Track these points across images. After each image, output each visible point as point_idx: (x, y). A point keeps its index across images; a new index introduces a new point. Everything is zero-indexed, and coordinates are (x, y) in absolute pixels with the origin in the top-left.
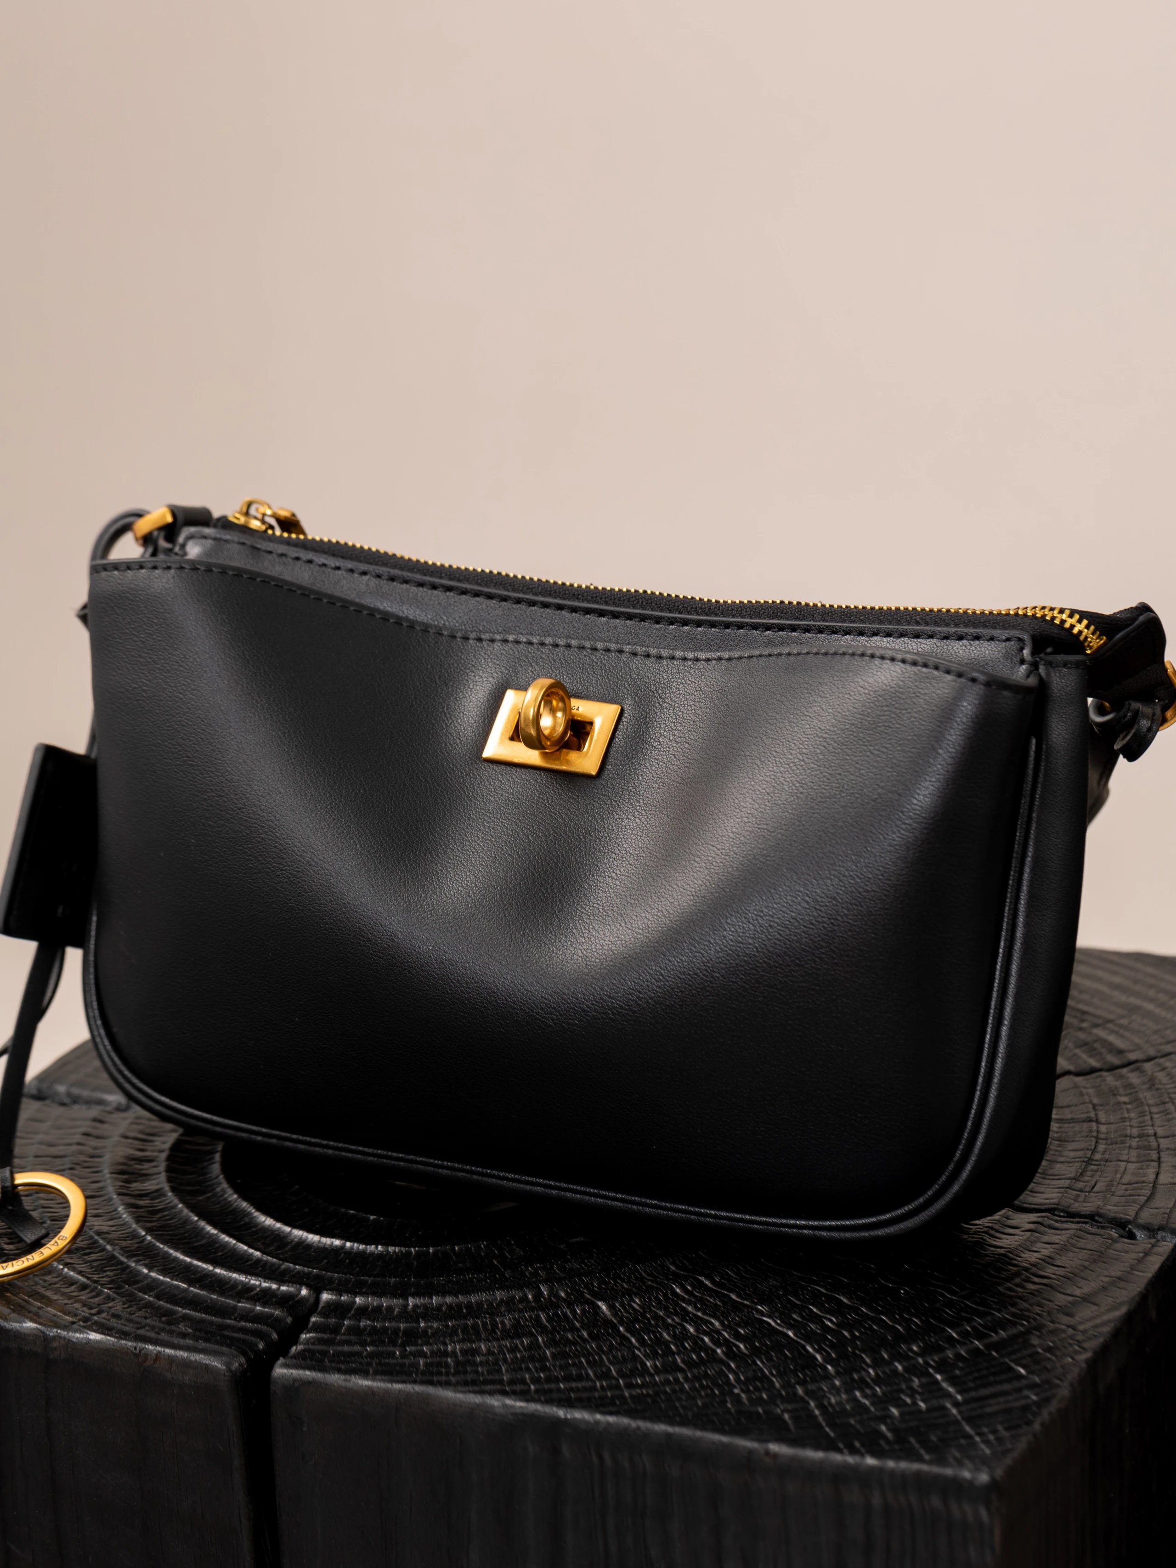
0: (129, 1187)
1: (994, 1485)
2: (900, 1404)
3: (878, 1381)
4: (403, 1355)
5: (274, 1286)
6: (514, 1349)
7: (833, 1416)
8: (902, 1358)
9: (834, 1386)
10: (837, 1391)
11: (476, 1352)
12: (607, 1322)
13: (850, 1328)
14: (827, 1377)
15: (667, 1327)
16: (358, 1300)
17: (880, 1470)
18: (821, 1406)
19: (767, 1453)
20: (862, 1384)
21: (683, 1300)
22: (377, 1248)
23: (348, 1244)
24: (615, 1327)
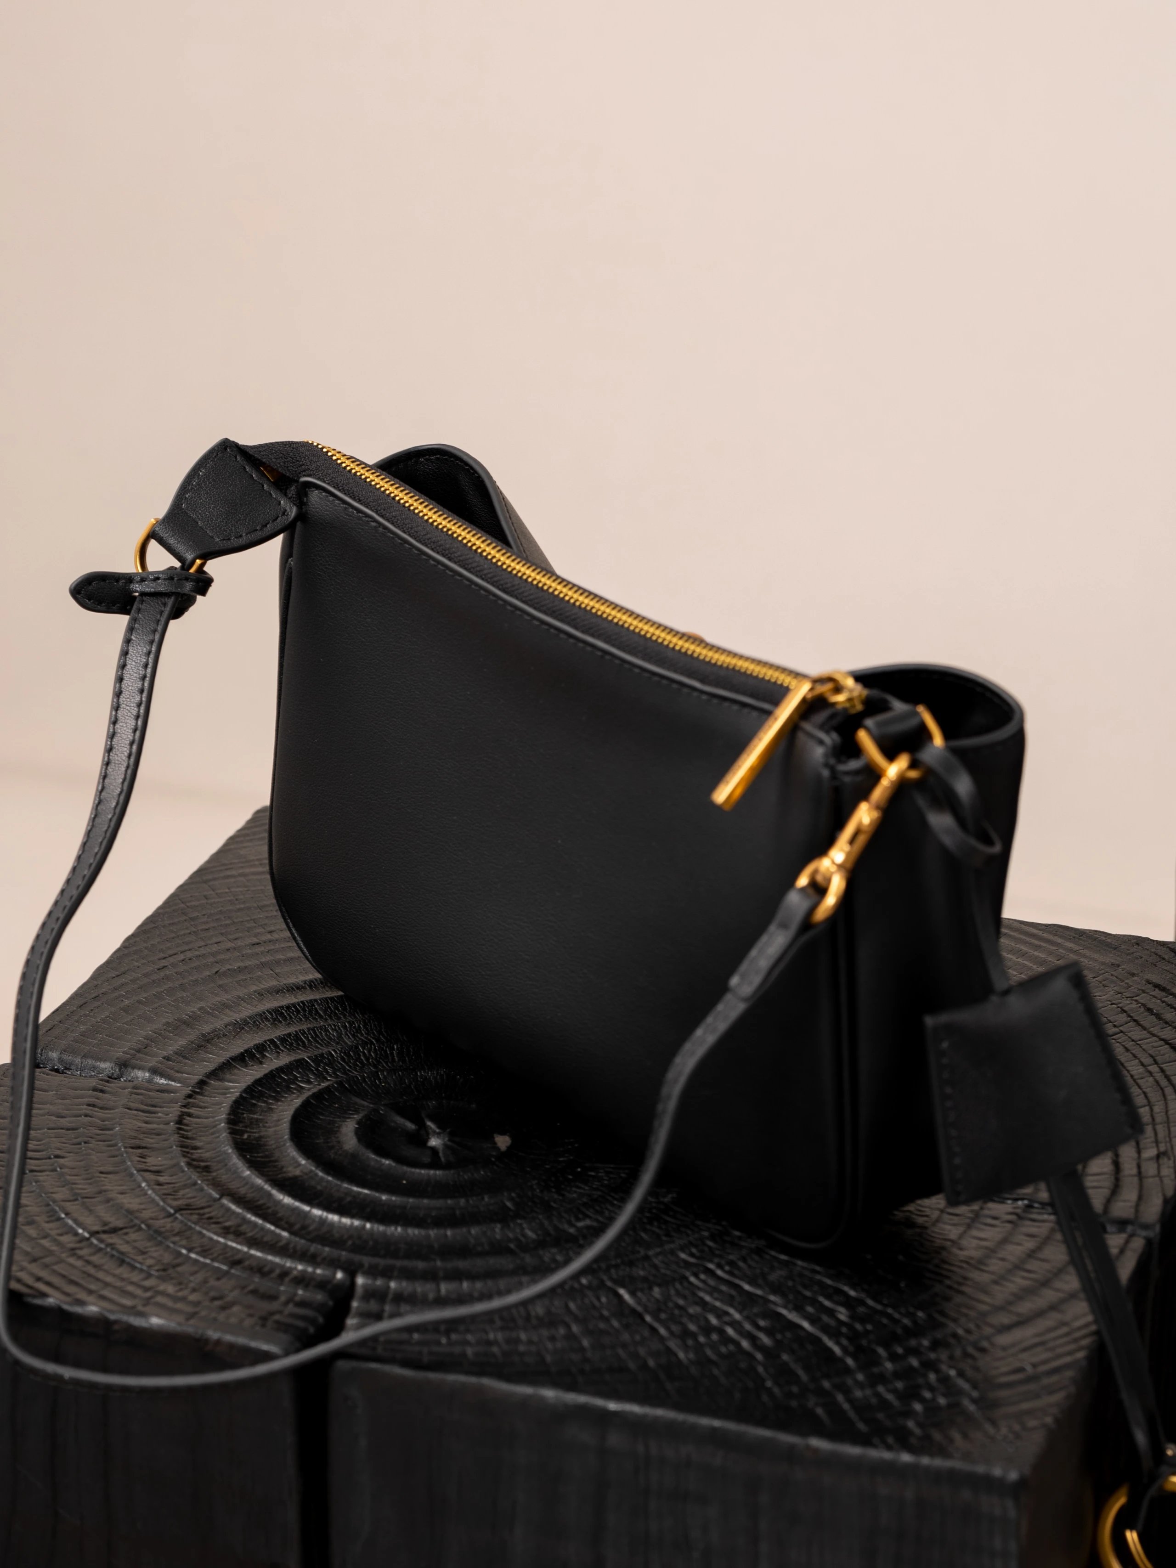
0: (145, 1162)
1: (1022, 1483)
2: (922, 1400)
3: (897, 1375)
4: (450, 1343)
5: (310, 1269)
6: (553, 1339)
7: (861, 1408)
8: (915, 1352)
9: (856, 1381)
10: (861, 1386)
11: (518, 1341)
12: (633, 1311)
13: (863, 1320)
14: (848, 1371)
15: (691, 1317)
16: (393, 1285)
17: (915, 1467)
18: (850, 1401)
19: (808, 1447)
20: (882, 1379)
21: (699, 1288)
22: (396, 1229)
23: (368, 1226)
24: (641, 1317)
